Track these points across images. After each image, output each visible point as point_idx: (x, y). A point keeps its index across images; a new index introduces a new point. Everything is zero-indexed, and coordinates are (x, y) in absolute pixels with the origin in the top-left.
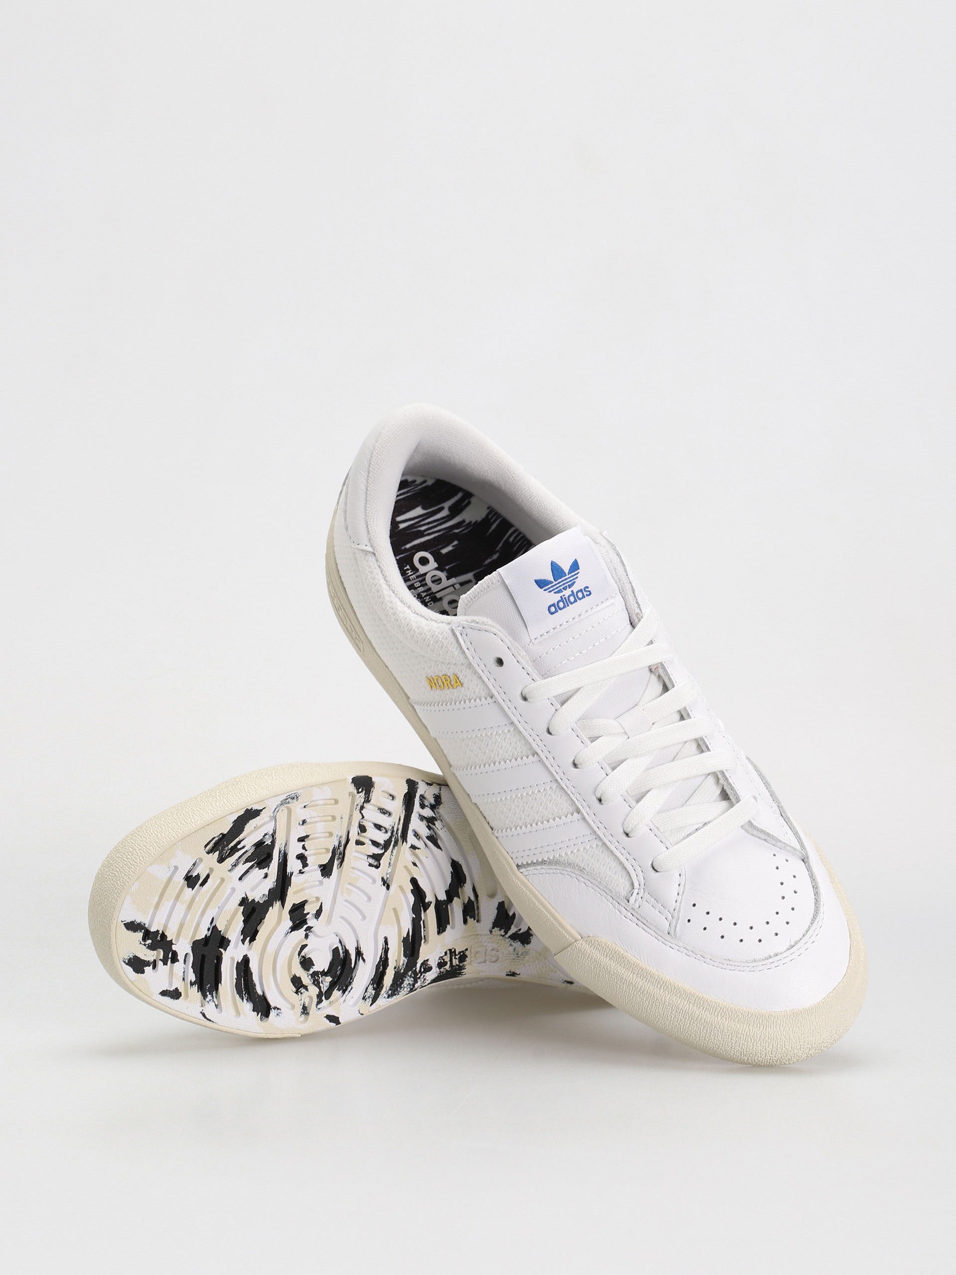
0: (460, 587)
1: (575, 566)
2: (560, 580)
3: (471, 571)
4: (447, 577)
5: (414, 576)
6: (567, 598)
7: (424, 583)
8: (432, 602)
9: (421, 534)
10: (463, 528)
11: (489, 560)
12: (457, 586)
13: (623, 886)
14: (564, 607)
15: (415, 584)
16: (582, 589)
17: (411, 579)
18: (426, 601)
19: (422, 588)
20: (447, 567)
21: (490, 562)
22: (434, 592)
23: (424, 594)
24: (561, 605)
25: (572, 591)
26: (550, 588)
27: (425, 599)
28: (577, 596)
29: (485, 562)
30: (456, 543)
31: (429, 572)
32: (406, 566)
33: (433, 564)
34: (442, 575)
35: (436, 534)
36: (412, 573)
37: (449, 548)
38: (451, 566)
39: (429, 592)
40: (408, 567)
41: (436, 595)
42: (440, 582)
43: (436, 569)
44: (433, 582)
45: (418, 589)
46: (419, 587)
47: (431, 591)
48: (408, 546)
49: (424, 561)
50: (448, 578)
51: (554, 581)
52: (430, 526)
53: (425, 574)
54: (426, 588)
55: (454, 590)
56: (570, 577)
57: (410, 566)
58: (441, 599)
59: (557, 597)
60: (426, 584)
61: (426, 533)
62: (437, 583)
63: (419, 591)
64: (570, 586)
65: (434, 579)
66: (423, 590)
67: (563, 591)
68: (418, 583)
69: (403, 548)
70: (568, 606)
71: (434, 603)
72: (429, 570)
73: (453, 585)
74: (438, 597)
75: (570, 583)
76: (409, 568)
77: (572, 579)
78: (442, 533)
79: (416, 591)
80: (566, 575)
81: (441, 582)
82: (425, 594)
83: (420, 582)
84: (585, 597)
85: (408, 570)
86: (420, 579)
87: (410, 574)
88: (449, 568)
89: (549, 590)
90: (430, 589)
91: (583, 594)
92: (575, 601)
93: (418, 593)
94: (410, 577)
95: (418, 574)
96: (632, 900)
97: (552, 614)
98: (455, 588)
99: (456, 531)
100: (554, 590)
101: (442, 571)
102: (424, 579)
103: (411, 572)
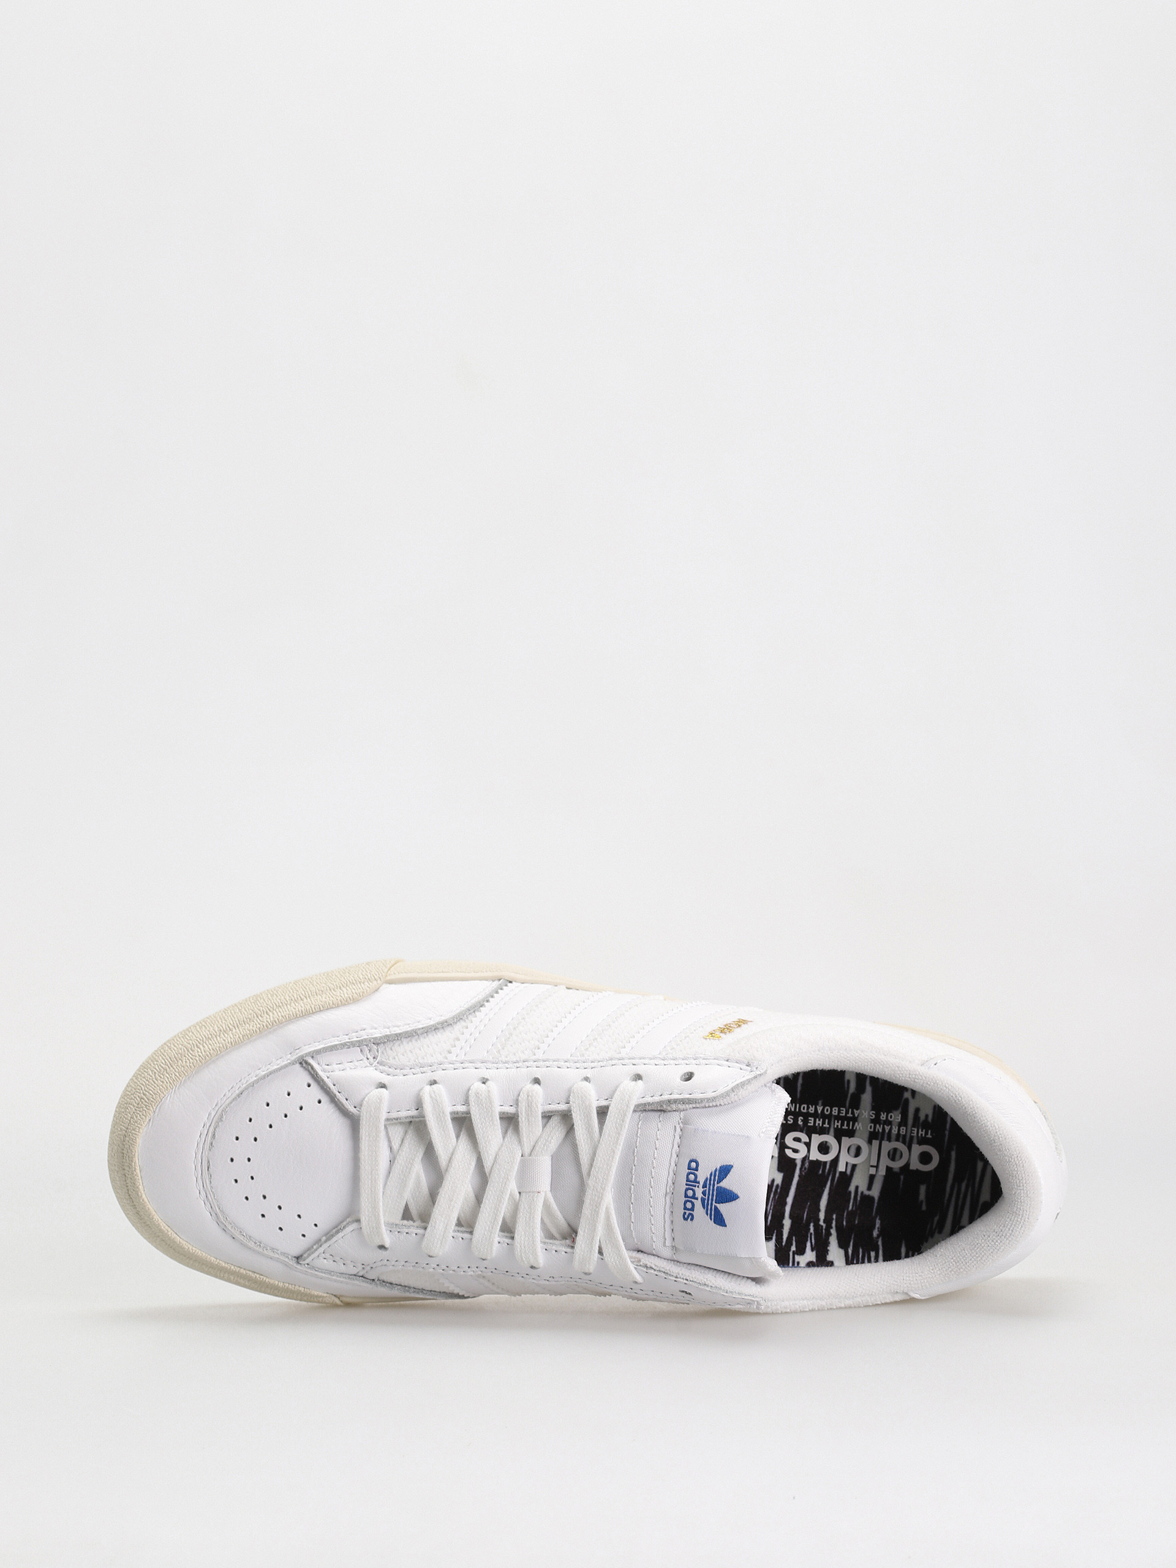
0: (871, 1173)
1: (719, 1220)
3: (880, 1198)
4: (891, 1168)
5: (915, 1135)
6: (694, 1188)
7: (901, 1139)
8: (872, 1130)
9: (958, 1179)
10: (934, 1227)
11: (878, 1225)
12: (873, 1171)
14: (688, 1180)
15: (905, 1128)
16: (693, 1211)
17: (913, 1129)
18: (878, 1126)
19: (896, 1132)
20: (902, 1177)
21: (875, 1224)
22: (883, 1142)
23: (887, 1128)
25: (697, 1199)
26: (715, 1178)
27: (882, 1126)
28: (689, 1201)
29: (880, 1219)
30: (924, 1208)
31: (910, 1155)
32: (931, 1135)
33: (915, 1165)
34: (897, 1165)
35: (947, 1195)
36: (920, 1135)
37: (922, 1195)
38: (901, 1183)
39: (886, 1136)
40: (929, 1136)
41: (878, 1142)
42: (891, 1157)
43: (908, 1165)
44: (895, 1150)
45: (897, 1127)
46: (899, 1130)
47: (886, 1139)
48: (953, 1154)
49: (925, 1158)
50: (889, 1169)
51: (718, 1185)
52: (962, 1196)
53: (910, 1148)
54: (893, 1137)
55: (871, 1164)
56: (712, 1206)
57: (928, 1138)
58: (870, 1142)
59: (701, 1179)
60: (897, 1140)
61: (956, 1186)
62: (891, 1153)
63: (894, 1127)
64: (703, 1200)
65: (898, 1155)
66: (893, 1131)
67: (703, 1188)
68: (904, 1133)
69: (955, 1147)
70: (686, 1185)
71: (870, 1132)
72: (912, 1155)
73: (877, 1167)
74: (874, 1141)
75: (706, 1202)
76: (927, 1136)
77: (709, 1207)
78: (946, 1202)
79: (897, 1124)
80: (716, 1203)
81: (889, 1157)
82: (887, 1131)
83: (904, 1136)
84: (684, 1209)
85: (926, 1133)
86: (907, 1139)
87: (920, 1132)
88: (900, 1179)
89: (713, 1174)
90: (889, 1140)
91: (688, 1209)
92: (686, 1196)
93: (893, 1123)
94: (916, 1130)
95: (915, 1140)
98: (872, 1166)
99: (936, 1219)
100: (710, 1180)
101: (901, 1168)
102: (904, 1142)
103: (922, 1134)
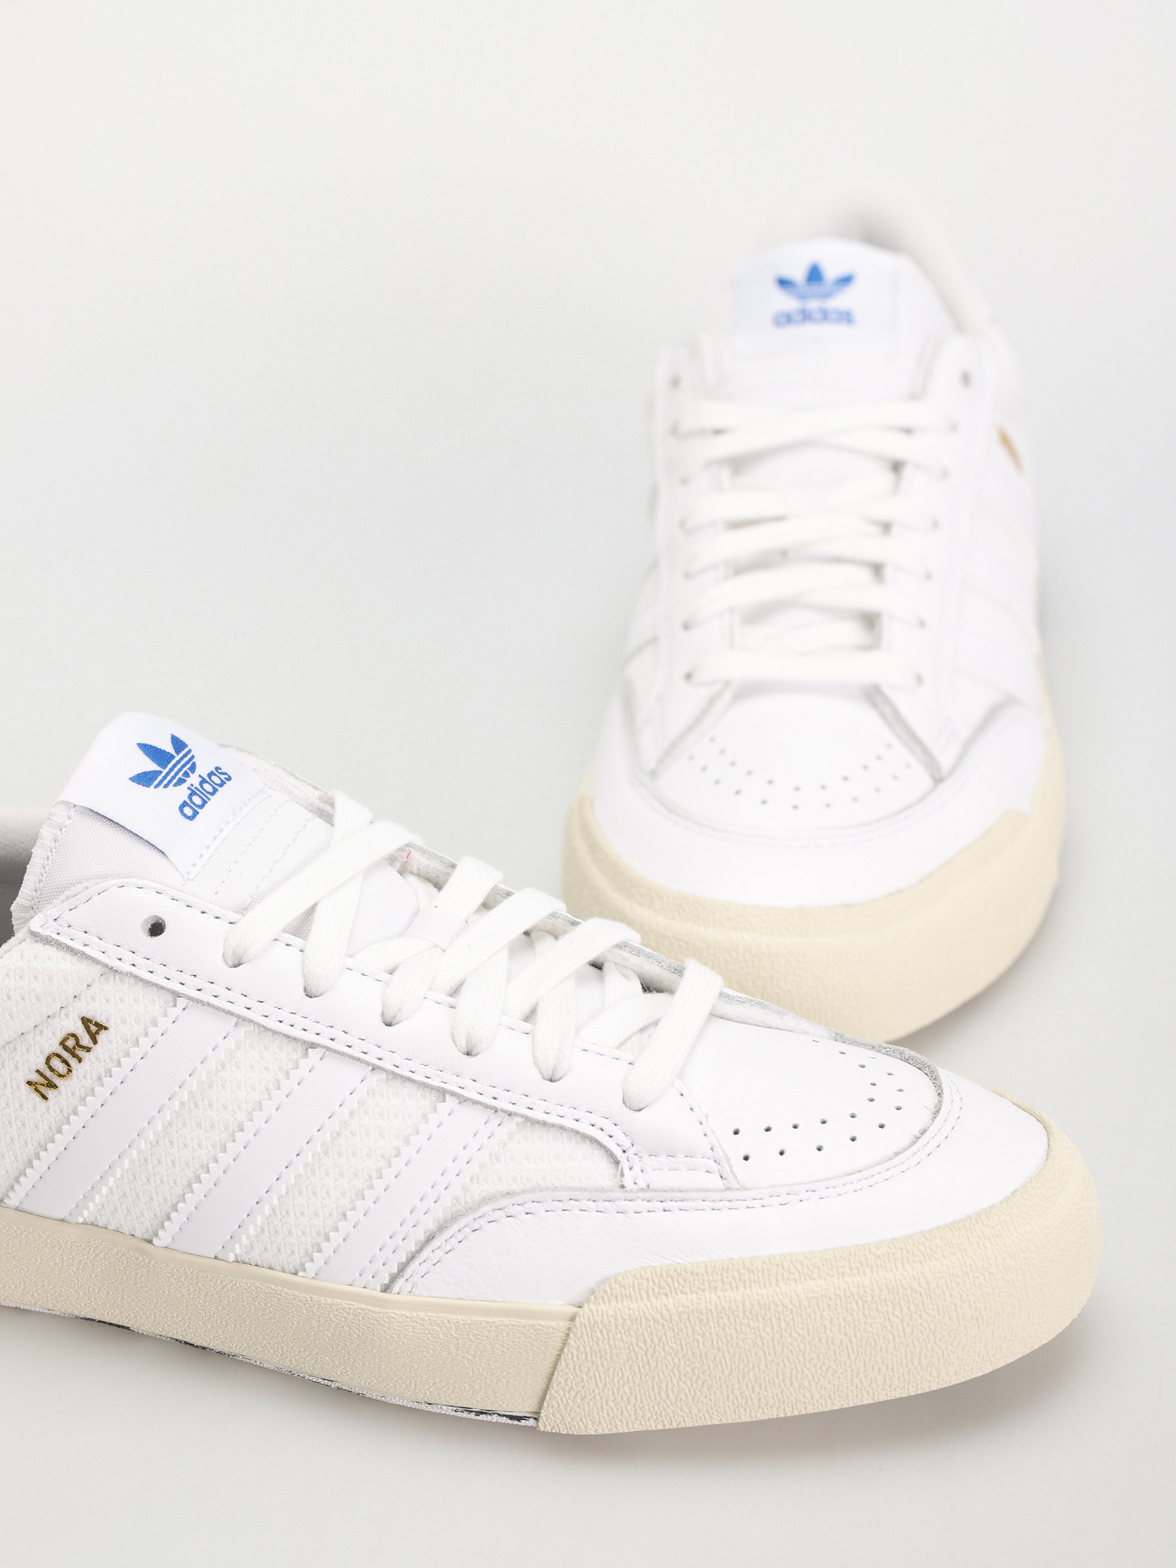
1: (178, 744)
2: (170, 766)
13: (599, 1172)
14: (204, 802)
24: (197, 800)
26: (162, 781)
51: (161, 770)
56: (182, 759)
59: (184, 790)
64: (192, 770)
67: (186, 781)
89: (163, 785)
92: (215, 789)
96: (628, 1181)
97: (191, 818)
100: (170, 782)
